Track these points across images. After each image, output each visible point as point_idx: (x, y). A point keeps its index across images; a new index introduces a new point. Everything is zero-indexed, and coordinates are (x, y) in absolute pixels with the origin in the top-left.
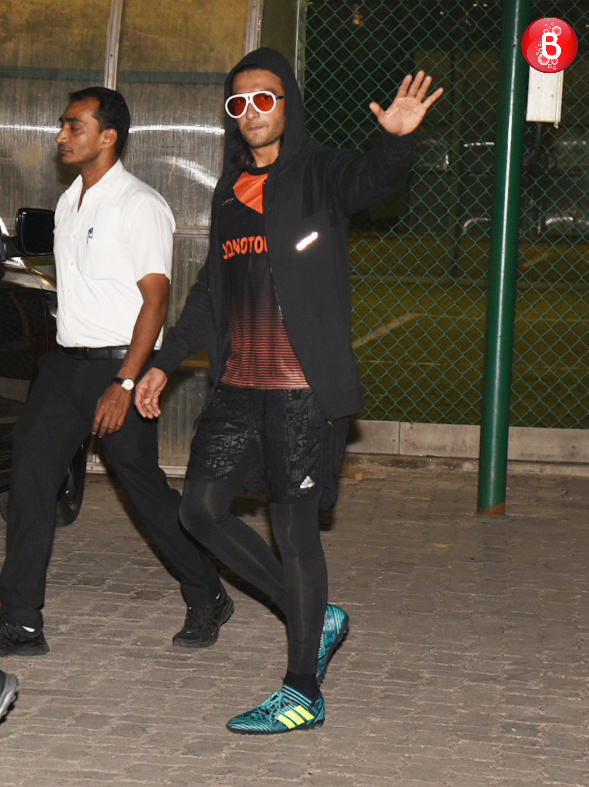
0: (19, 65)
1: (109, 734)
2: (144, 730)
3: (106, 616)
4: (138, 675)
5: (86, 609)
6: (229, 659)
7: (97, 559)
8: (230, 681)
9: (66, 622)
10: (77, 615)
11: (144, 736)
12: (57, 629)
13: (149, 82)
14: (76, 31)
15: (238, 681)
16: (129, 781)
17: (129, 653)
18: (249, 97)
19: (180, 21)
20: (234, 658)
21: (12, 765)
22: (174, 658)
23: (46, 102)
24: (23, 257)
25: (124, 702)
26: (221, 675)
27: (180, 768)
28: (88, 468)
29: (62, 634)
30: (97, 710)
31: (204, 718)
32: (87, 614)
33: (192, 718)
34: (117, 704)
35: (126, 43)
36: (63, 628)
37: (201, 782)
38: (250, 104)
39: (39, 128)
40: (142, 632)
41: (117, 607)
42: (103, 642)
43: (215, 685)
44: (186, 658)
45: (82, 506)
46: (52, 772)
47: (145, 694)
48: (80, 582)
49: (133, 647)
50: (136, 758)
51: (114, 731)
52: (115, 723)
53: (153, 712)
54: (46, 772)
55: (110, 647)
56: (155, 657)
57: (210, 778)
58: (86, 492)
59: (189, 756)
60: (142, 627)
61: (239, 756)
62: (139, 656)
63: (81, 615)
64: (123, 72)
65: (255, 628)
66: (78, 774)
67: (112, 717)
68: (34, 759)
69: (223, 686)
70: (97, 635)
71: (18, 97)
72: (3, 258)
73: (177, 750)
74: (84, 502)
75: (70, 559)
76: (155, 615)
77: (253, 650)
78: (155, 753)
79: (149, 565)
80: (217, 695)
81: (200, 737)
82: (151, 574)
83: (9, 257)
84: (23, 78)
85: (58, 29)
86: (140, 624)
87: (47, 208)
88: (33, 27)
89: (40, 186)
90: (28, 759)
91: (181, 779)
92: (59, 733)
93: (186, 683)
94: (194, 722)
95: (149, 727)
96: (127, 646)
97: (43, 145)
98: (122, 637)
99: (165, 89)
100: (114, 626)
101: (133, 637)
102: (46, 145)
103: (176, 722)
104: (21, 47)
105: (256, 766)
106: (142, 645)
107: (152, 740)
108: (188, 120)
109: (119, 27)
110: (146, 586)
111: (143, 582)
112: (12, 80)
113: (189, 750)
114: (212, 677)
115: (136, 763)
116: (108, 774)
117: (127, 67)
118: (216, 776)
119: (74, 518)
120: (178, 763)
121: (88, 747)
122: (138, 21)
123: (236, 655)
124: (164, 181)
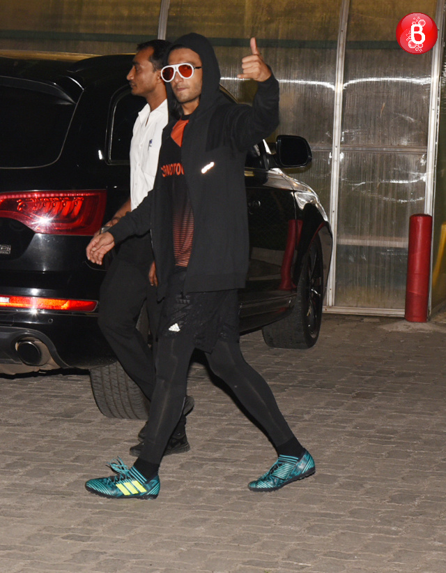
0: (279, 38)
1: (338, 488)
2: (361, 486)
3: (335, 409)
4: (357, 449)
5: (322, 404)
6: (421, 438)
7: (330, 371)
8: (421, 454)
9: (308, 413)
10: (315, 408)
11: (363, 489)
12: (303, 418)
13: (368, 49)
14: (318, 15)
15: (426, 453)
16: (351, 519)
17: (351, 434)
18: (176, 67)
19: (389, 6)
20: (424, 438)
21: (272, 507)
22: (381, 437)
23: (297, 64)
24: (281, 168)
25: (348, 467)
26: (414, 449)
27: (387, 512)
28: (324, 310)
29: (305, 421)
30: (329, 472)
31: (403, 478)
32: (322, 408)
33: (395, 479)
34: (343, 468)
35: (352, 22)
36: (306, 417)
37: (401, 521)
38: (177, 72)
39: (292, 81)
40: (360, 420)
41: (343, 404)
42: (334, 426)
43: (410, 456)
44: (391, 438)
45: (320, 335)
46: (299, 512)
47: (362, 461)
48: (318, 386)
49: (354, 430)
50: (356, 505)
51: (341, 486)
52: (342, 480)
53: (367, 474)
54: (295, 512)
55: (338, 429)
56: (370, 437)
57: (407, 519)
58: (321, 325)
59: (393, 504)
60: (360, 417)
61: (427, 504)
62: (359, 436)
63: (319, 408)
64: (350, 42)
65: (438, 418)
66: (316, 514)
67: (339, 477)
68: (287, 504)
69: (416, 457)
70: (329, 421)
71: (278, 60)
72: (267, 169)
73: (385, 500)
74: (320, 332)
75: (311, 371)
76: (369, 409)
77: (436, 433)
78: (369, 501)
79: (365, 375)
80: (412, 463)
81: (400, 491)
82: (366, 381)
83: (270, 168)
84: (282, 47)
85: (306, 14)
86: (359, 414)
87: (297, 135)
88: (289, 12)
89: (292, 120)
90: (283, 504)
91: (387, 519)
92: (304, 487)
93: (390, 455)
94: (396, 481)
95: (365, 483)
96: (349, 429)
97: (295, 93)
98: (346, 423)
99: (378, 53)
100: (341, 416)
101: (354, 423)
102: (297, 93)
103: (383, 480)
104: (280, 26)
105: (439, 511)
106: (360, 429)
107: (367, 492)
108: (393, 73)
109: (348, 12)
110: (362, 389)
111: (360, 386)
112: (274, 49)
113: (393, 499)
114: (408, 451)
115: (357, 507)
116: (337, 515)
117: (352, 39)
118: (411, 517)
119: (314, 343)
120: (385, 508)
121: (323, 496)
122: (361, 7)
123: (425, 436)
124: (377, 115)
